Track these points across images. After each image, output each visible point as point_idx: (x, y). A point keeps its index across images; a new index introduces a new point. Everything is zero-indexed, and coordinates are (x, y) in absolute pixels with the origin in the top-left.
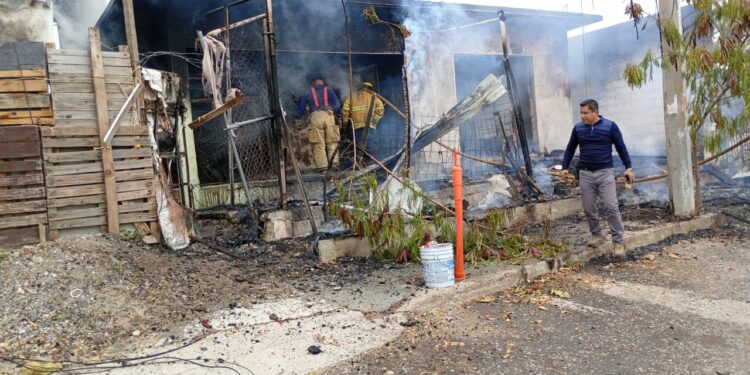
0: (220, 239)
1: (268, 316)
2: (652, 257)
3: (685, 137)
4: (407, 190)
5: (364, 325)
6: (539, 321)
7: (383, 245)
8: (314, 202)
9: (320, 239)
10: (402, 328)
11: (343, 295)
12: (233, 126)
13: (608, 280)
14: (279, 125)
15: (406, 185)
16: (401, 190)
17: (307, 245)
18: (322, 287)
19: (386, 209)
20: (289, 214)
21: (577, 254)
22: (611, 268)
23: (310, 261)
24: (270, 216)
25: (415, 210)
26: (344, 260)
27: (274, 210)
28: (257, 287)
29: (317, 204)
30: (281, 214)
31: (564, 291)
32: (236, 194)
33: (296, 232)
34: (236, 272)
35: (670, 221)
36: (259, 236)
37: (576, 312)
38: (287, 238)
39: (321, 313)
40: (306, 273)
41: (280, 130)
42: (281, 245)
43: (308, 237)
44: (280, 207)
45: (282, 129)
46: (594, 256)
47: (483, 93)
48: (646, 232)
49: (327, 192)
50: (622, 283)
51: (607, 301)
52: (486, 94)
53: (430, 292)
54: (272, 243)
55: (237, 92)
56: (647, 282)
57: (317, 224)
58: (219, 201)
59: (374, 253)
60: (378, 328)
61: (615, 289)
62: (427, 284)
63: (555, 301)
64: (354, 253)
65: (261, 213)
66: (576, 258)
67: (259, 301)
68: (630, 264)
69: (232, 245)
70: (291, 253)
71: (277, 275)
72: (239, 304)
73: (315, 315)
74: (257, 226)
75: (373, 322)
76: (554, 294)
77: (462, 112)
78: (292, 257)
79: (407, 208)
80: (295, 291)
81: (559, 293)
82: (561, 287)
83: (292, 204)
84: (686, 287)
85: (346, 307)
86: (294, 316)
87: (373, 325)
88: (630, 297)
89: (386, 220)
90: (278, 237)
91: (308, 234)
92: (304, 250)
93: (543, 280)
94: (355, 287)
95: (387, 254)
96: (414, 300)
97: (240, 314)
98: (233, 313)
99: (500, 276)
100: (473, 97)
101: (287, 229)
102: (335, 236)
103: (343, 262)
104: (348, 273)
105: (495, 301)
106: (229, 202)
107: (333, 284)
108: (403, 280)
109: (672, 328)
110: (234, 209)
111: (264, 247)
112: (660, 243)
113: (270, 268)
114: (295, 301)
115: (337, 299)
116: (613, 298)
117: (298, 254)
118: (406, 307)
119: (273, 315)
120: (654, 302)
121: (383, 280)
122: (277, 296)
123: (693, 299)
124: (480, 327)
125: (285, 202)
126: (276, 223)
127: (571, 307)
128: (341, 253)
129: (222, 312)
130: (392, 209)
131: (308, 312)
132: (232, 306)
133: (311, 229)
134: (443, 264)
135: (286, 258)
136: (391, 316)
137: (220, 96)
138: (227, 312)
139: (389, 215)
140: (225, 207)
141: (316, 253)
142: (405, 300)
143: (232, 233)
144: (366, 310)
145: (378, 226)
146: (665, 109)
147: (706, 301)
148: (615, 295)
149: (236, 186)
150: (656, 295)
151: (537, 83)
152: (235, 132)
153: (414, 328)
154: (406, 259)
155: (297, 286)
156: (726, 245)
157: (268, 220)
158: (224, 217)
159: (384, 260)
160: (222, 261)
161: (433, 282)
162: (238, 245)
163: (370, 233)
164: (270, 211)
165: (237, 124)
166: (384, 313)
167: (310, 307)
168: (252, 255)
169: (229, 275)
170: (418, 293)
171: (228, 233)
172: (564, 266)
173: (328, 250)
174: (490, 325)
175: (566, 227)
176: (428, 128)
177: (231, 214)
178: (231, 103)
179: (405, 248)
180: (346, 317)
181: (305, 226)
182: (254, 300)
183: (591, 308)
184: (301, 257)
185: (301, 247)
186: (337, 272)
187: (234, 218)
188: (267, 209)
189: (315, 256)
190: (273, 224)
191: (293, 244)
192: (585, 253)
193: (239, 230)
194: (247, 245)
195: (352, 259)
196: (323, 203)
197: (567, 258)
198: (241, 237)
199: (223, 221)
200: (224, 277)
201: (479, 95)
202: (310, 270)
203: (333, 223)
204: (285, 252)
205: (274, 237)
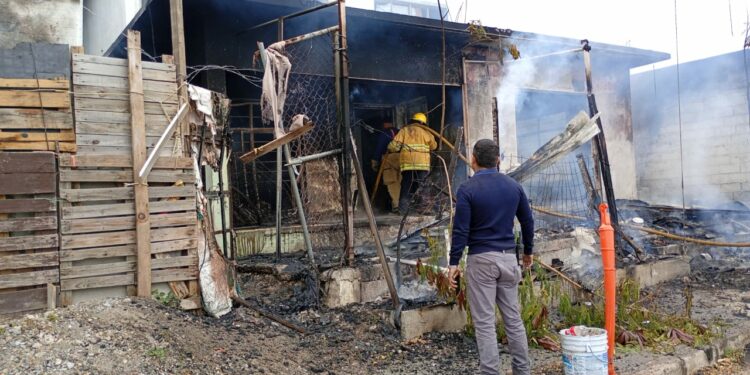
9: (403, 309)
12: (295, 161)
14: (348, 161)
17: (384, 316)
20: (357, 272)
21: (733, 339)
23: (390, 338)
24: (335, 274)
26: (435, 337)
27: (339, 268)
30: (348, 273)
33: (365, 296)
36: (320, 300)
38: (355, 304)
40: (394, 357)
41: (349, 168)
42: (348, 313)
43: (385, 304)
44: (346, 264)
46: (749, 342)
47: (574, 132)
52: (579, 133)
54: (337, 310)
55: (305, 120)
58: (254, 248)
64: (444, 328)
65: (321, 270)
66: (732, 345)
69: (286, 311)
70: (364, 325)
71: (360, 360)
74: (317, 288)
77: (550, 154)
78: (367, 331)
83: (359, 260)
90: (344, 302)
92: (380, 321)
100: (562, 135)
101: (355, 292)
102: (420, 305)
103: (435, 341)
110: (282, 262)
111: (328, 315)
113: (346, 348)
117: (374, 327)
125: (352, 257)
126: (341, 284)
128: (428, 328)
134: (598, 359)
135: (360, 332)
137: (283, 124)
140: (266, 257)
141: (398, 327)
143: (282, 293)
149: (274, 231)
152: (298, 168)
157: (331, 280)
158: (270, 271)
160: (283, 337)
162: (295, 311)
164: (333, 268)
165: (300, 159)
168: (315, 327)
169: (299, 360)
171: (276, 292)
172: (723, 357)
173: (413, 324)
177: (281, 268)
178: (296, 132)
181: (377, 288)
184: (380, 330)
185: (375, 317)
186: (435, 357)
187: (283, 274)
188: (330, 265)
189: (396, 331)
190: (338, 285)
191: (365, 313)
192: (741, 338)
193: (289, 290)
194: (306, 312)
195: (443, 337)
196: (396, 259)
197: (723, 346)
198: (294, 299)
199: (267, 276)
200: (295, 364)
201: (569, 134)
202: (396, 353)
203: (408, 286)
204: (357, 324)
205: (339, 302)
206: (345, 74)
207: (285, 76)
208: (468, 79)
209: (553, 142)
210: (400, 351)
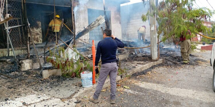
0: (3, 70)
1: (22, 103)
2: (150, 73)
3: (155, 37)
4: (75, 52)
5: (61, 104)
6: (122, 99)
7: (66, 71)
8: (40, 56)
9: (43, 70)
10: (75, 104)
11: (52, 92)
12: (8, 28)
13: (139, 82)
14: (27, 28)
15: (74, 51)
16: (73, 53)
17: (38, 72)
18: (44, 89)
19: (68, 59)
20: (31, 60)
21: (129, 73)
22: (139, 77)
23: (39, 78)
24: (23, 61)
25: (77, 59)
26: (52, 77)
27: (25, 59)
28: (18, 90)
29: (42, 57)
30: (28, 61)
31: (127, 86)
32: (10, 52)
33: (34, 67)
34: (8, 84)
35: (151, 61)
36: (19, 69)
37: (133, 94)
38: (30, 69)
39: (44, 100)
40: (38, 83)
41: (27, 30)
42: (28, 72)
43: (38, 69)
44: (28, 58)
45: (28, 30)
46: (133, 73)
47: (98, 21)
48: (146, 65)
49: (46, 52)
50: (144, 82)
51: (141, 90)
52: (99, 21)
53: (85, 89)
54: (24, 71)
55: (9, 16)
56: (151, 82)
57: (42, 64)
58: (3, 55)
59: (63, 74)
60: (66, 105)
61: (143, 85)
62: (83, 86)
63: (125, 90)
64: (56, 74)
65: (19, 60)
66: (128, 74)
67: (18, 96)
68: (144, 75)
69: (8, 72)
70: (32, 75)
71: (26, 84)
72: (9, 99)
73: (41, 101)
74: (18, 65)
75: (65, 103)
76: (124, 87)
77: (92, 27)
78: (32, 76)
79: (75, 59)
80: (33, 91)
81: (126, 87)
82: (126, 85)
83: (32, 57)
84: (162, 83)
85: (54, 97)
86: (33, 102)
87: (65, 104)
88: (148, 88)
89: (68, 63)
90: (27, 69)
91: (39, 68)
93: (120, 82)
94: (57, 88)
95: (67, 74)
96: (79, 92)
97: (9, 103)
98: (7, 103)
99: (107, 82)
100: (95, 22)
101: (30, 66)
102: (49, 69)
103: (52, 78)
104: (54, 82)
105: (106, 91)
106: (7, 55)
107: (48, 87)
108: (74, 84)
109: (163, 99)
110: (9, 58)
111: (21, 73)
112: (150, 68)
113: (23, 81)
114: (33, 96)
115: (50, 94)
116: (143, 88)
117: (34, 75)
118: (77, 95)
119: (24, 102)
120: (155, 89)
121: (67, 85)
122: (26, 94)
123: (165, 87)
124: (103, 102)
125: (29, 56)
126: (26, 64)
127: (131, 92)
128: (51, 74)
129: (1, 103)
130: (70, 59)
131: (39, 100)
132: (6, 100)
133: (39, 66)
134: (89, 79)
135: (30, 77)
136: (71, 99)
137: (3, 17)
138: (4, 103)
139: (69, 62)
140: (6, 57)
141: (41, 75)
142: (76, 93)
143: (8, 68)
144: (61, 97)
145: (65, 65)
146: (150, 28)
147: (169, 88)
148: (143, 87)
149: (10, 49)
150: (154, 87)
151: (112, 19)
152: (9, 30)
153: (80, 104)
154: (74, 76)
155: (34, 89)
156: (168, 69)
157: (22, 63)
158: (5, 61)
159: (67, 77)
160: (3, 80)
161: (85, 85)
162: (10, 72)
163: (62, 68)
164: (23, 60)
165: (10, 28)
166: (68, 98)
167: (39, 98)
168: (16, 76)
169: (6, 86)
170: (80, 90)
171: (6, 67)
172: (125, 77)
173: (46, 74)
174: (106, 101)
175: (123, 63)
176: (81, 31)
177: (8, 60)
178: (7, 19)
179: (74, 72)
180: (54, 101)
181: (37, 65)
182: (16, 96)
183: (137, 93)
184: (36, 76)
185: (36, 73)
186: (50, 82)
187: (9, 62)
188: (22, 59)
189: (41, 76)
190: (24, 64)
191: (32, 72)
192: (131, 72)
193: (11, 66)
194: (14, 72)
195: (55, 77)
196: (44, 56)
197: (126, 74)
198: (12, 69)
199: (4, 63)
200: (3, 86)
201: (97, 22)
202: (39, 82)
203: (48, 64)
204: (29, 75)
205: (25, 69)
206: (25, 2)
207: (3, 2)
208: (73, 5)
209: (92, 24)
210: (40, 81)
